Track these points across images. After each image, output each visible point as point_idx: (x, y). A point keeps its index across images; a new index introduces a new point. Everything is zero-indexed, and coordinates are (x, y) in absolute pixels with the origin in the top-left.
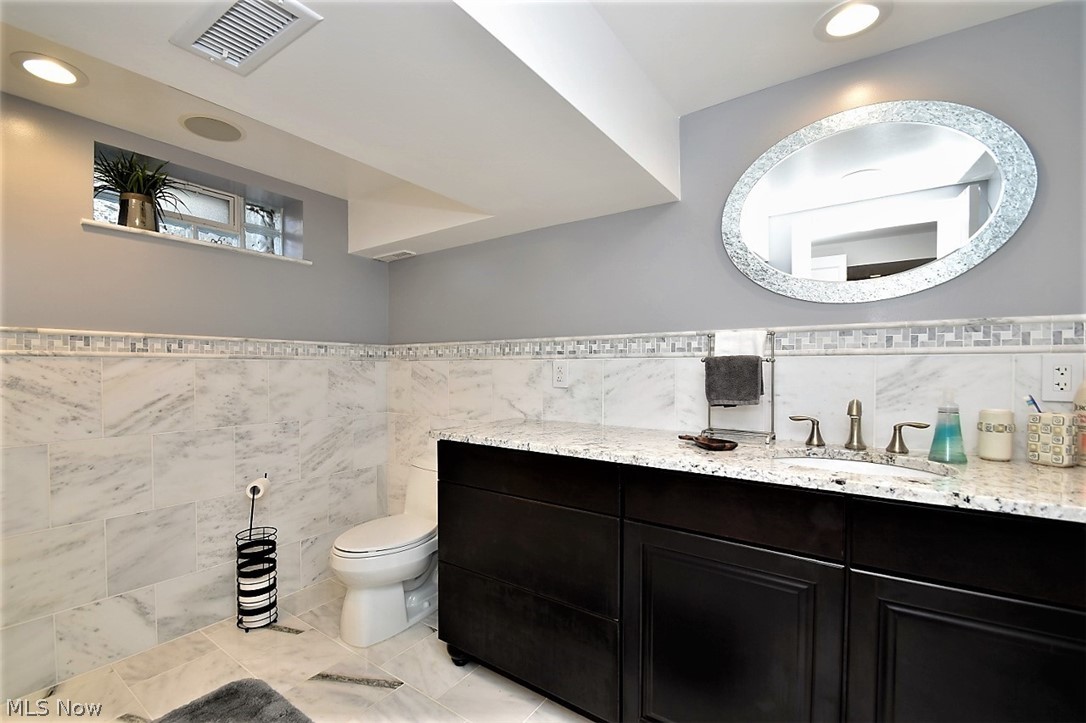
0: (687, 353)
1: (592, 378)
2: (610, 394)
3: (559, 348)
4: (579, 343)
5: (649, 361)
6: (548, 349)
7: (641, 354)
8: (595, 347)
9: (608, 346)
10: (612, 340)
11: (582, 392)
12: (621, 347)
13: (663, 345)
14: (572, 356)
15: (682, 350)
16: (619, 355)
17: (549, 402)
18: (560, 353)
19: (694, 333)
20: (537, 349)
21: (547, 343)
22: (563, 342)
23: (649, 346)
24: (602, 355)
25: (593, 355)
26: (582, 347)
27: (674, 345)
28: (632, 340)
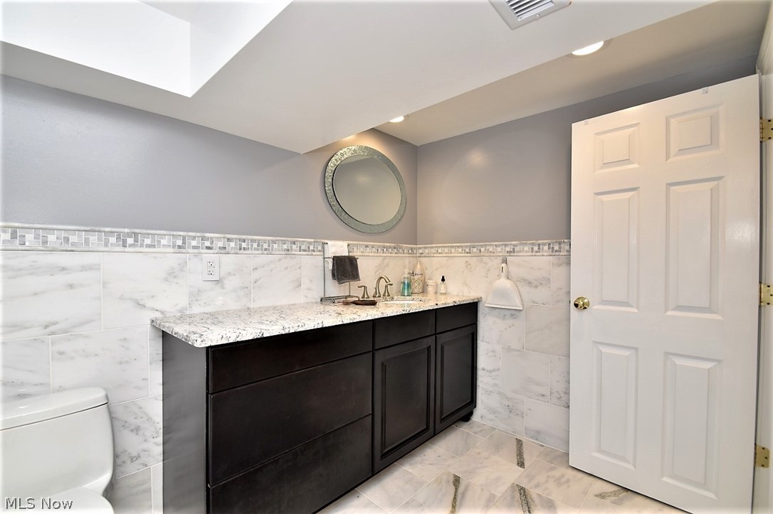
0: (307, 253)
1: (242, 271)
2: (257, 283)
3: (207, 244)
4: (229, 240)
5: (286, 257)
6: (194, 243)
7: (280, 252)
8: (244, 245)
9: (255, 245)
10: (259, 240)
11: (232, 283)
12: (265, 246)
13: (294, 247)
14: (223, 251)
15: (305, 250)
16: (266, 252)
17: (195, 295)
18: (208, 248)
19: (312, 240)
20: (179, 242)
21: (194, 238)
22: (212, 238)
23: (285, 247)
24: (250, 252)
25: (242, 251)
26: (232, 244)
27: (300, 247)
28: (274, 242)
